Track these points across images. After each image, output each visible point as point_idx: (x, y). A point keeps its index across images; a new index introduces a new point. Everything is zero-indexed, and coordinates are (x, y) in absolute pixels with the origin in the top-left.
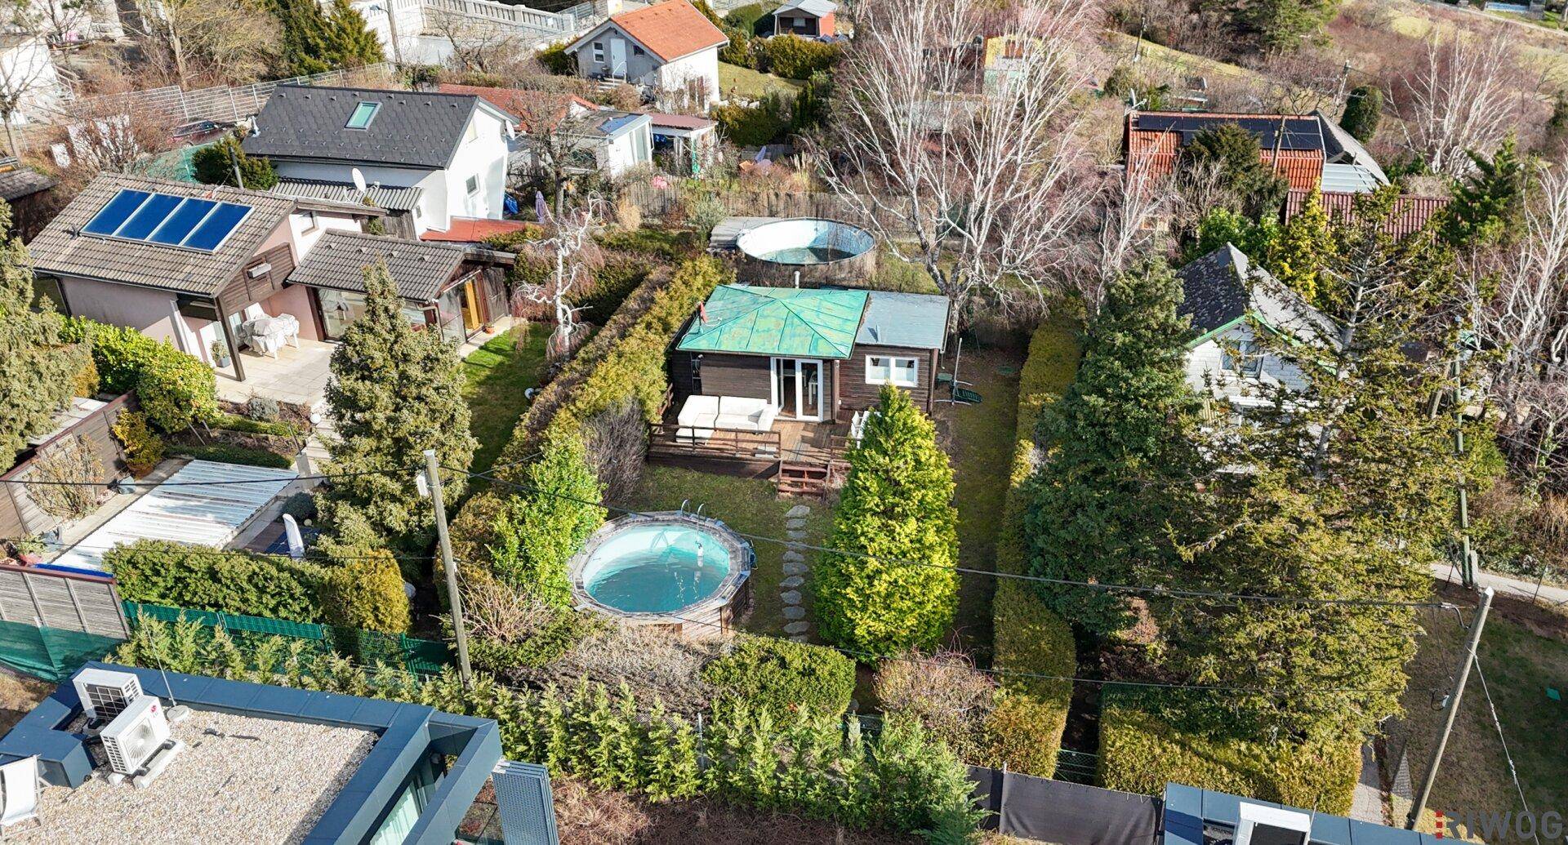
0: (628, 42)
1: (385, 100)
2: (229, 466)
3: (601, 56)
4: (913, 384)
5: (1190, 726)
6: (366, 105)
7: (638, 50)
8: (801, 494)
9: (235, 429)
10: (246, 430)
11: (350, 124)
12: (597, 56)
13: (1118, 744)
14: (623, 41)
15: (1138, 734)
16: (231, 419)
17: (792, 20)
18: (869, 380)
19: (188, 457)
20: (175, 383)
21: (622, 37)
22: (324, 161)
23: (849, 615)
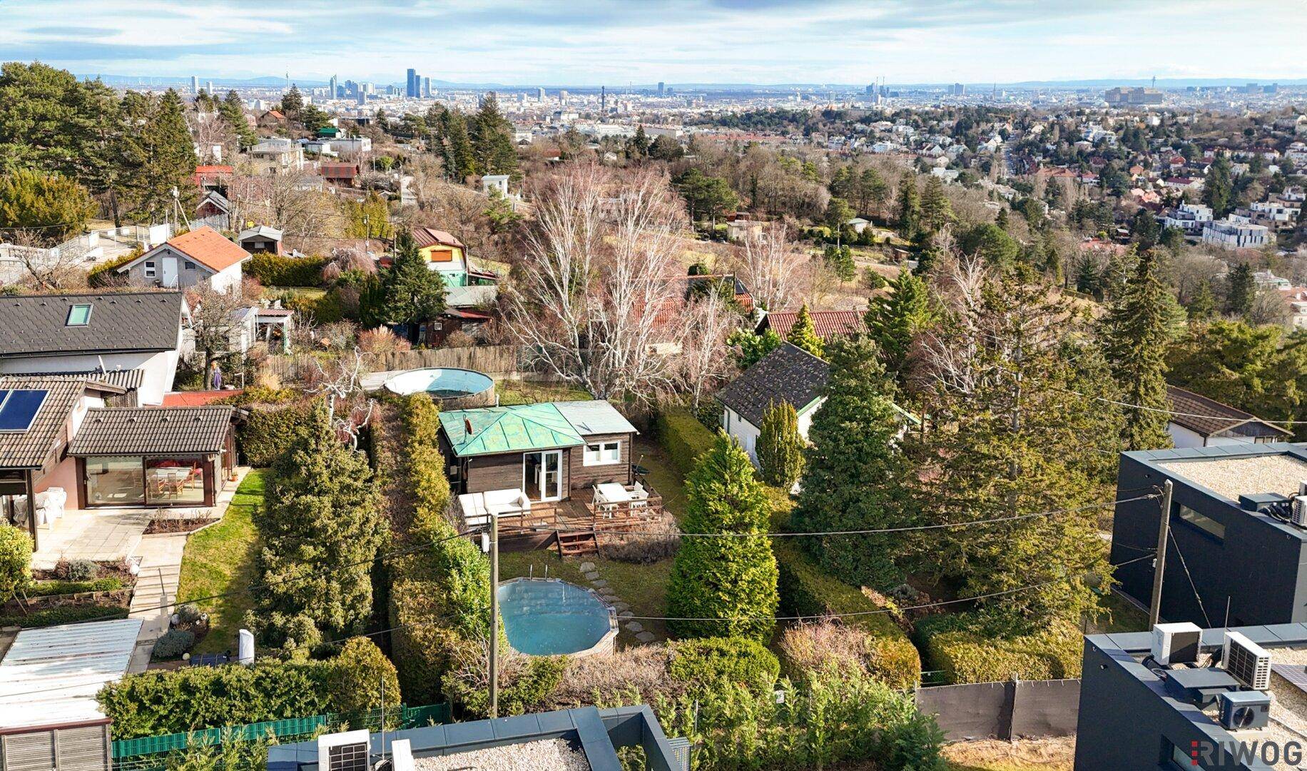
0: (179, 258)
1: (97, 302)
2: (64, 627)
3: (153, 272)
4: (617, 462)
5: (990, 634)
6: (78, 306)
7: (189, 265)
8: (580, 554)
9: (55, 592)
10: (68, 592)
11: (70, 322)
12: (148, 272)
13: (960, 656)
14: (175, 260)
15: (966, 646)
16: (49, 584)
17: (253, 244)
18: (586, 463)
19: (15, 629)
20: (11, 553)
21: (175, 255)
22: (54, 354)
23: (721, 614)
